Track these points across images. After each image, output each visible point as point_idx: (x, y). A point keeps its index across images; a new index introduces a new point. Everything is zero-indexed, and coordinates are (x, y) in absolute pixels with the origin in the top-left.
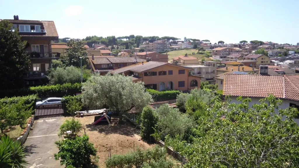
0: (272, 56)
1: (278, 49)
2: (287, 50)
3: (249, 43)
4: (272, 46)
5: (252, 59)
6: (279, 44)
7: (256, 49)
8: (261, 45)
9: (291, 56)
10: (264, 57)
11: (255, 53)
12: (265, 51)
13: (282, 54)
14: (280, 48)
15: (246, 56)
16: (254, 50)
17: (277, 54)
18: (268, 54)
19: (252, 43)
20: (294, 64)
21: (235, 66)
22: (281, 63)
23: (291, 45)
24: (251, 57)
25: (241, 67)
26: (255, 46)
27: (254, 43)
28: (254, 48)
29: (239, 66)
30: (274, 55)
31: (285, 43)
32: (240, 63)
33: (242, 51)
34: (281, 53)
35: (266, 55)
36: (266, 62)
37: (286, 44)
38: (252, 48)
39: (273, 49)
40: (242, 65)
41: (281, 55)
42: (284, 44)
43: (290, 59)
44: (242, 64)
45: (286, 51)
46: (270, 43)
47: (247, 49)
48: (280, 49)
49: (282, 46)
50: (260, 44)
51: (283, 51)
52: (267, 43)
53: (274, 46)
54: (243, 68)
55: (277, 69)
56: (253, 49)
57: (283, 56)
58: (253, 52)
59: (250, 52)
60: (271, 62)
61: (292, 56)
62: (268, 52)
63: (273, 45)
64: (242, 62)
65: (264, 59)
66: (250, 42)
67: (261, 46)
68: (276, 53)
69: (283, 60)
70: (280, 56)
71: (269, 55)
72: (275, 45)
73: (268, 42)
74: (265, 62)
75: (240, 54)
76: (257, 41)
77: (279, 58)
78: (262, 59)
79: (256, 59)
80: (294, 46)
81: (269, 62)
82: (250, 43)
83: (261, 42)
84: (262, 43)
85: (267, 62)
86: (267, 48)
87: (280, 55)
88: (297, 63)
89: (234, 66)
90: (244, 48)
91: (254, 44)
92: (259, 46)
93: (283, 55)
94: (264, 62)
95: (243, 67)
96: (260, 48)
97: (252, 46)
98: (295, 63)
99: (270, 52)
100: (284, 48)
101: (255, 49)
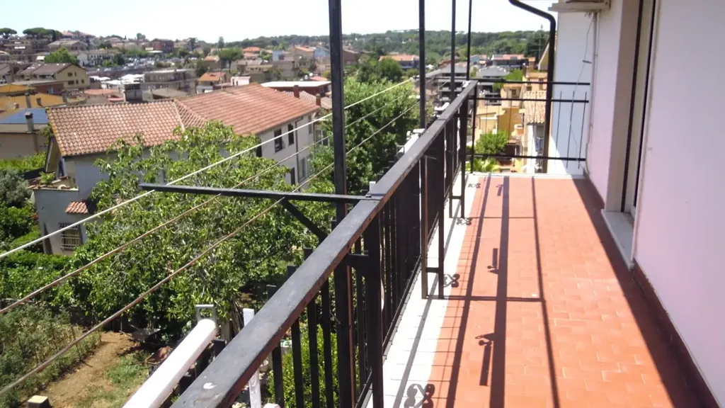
0: (89, 66)
1: (98, 48)
2: (119, 50)
3: (20, 34)
4: (84, 41)
5: (43, 77)
6: (98, 36)
7: (48, 51)
8: (54, 39)
9: (132, 64)
10: (72, 69)
11: (46, 61)
12: (71, 54)
13: (111, 60)
14: (102, 46)
15: (24, 69)
16: (41, 53)
17: (100, 61)
18: (78, 61)
19: (31, 36)
20: (146, 81)
21: (16, 95)
22: (114, 82)
23: (125, 39)
24: (40, 72)
25: (33, 98)
26: (39, 41)
27: (36, 34)
28: (39, 48)
29: (29, 95)
30: (94, 64)
31: (110, 35)
32: (27, 88)
33: (8, 57)
34: (108, 58)
35: (76, 64)
36: (80, 82)
37: (113, 36)
38: (33, 48)
39: (88, 49)
40: (34, 93)
41: (110, 63)
42: (109, 37)
43: (132, 71)
44: (32, 88)
45: (119, 53)
46: (77, 35)
47: (19, 52)
48: (104, 48)
49: (105, 40)
50: (51, 37)
51: (113, 53)
52: (70, 34)
53: (88, 42)
54: (39, 100)
55: (114, 97)
56: (38, 52)
57: (116, 65)
58: (40, 58)
59: (31, 59)
60: (92, 80)
61: (135, 65)
62: (79, 58)
63: (84, 40)
64: (32, 85)
65: (73, 74)
66: (24, 32)
67: (57, 43)
68: (99, 59)
69: (116, 75)
70: (108, 66)
71: (81, 64)
72: (91, 40)
73: (73, 33)
74: (77, 82)
75: (5, 65)
76: (42, 29)
77: (106, 70)
78: (70, 75)
79: (53, 76)
80: (131, 41)
81: (87, 83)
82: (24, 35)
83: (53, 31)
84: (56, 35)
85: (83, 81)
86: (73, 48)
87: (108, 65)
88: (152, 79)
89: (12, 96)
90: (10, 48)
91: (37, 38)
92: (50, 42)
93: (115, 62)
94: (75, 82)
95: (37, 96)
96: (57, 48)
97: (32, 43)
98: (147, 78)
99: (82, 57)
100: (114, 45)
101: (43, 51)
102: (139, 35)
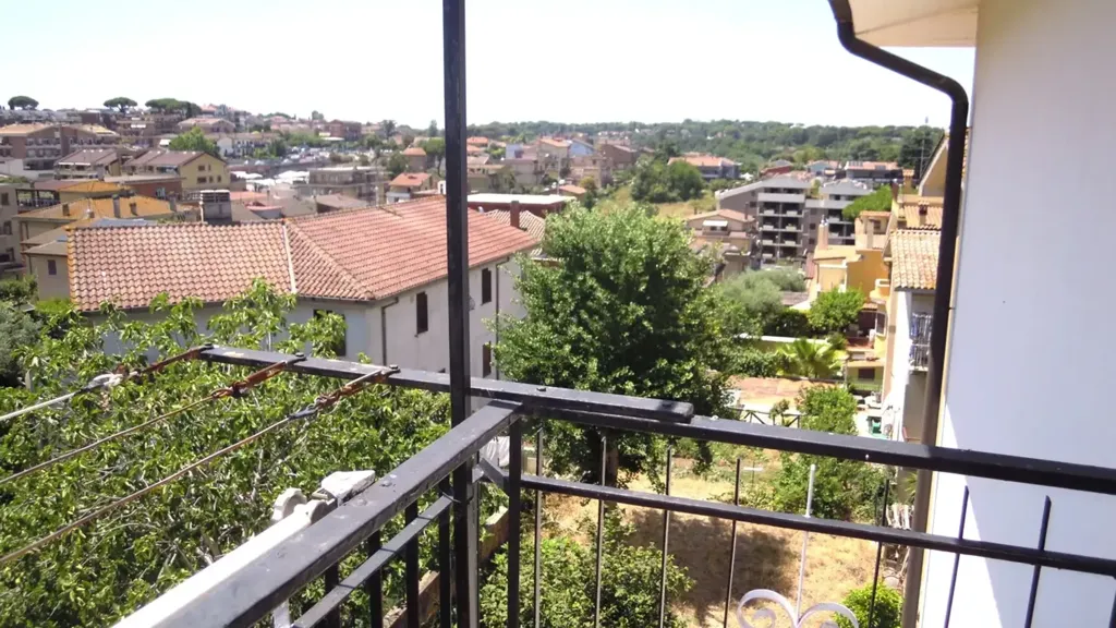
0: (233, 156)
1: (251, 131)
2: (281, 135)
3: (142, 106)
4: (232, 120)
5: (162, 170)
6: (255, 113)
7: (174, 133)
8: (189, 116)
9: (297, 156)
10: (206, 160)
11: (171, 147)
12: (209, 137)
13: (266, 149)
14: (258, 128)
15: (137, 157)
16: (168, 135)
17: (250, 151)
18: (218, 148)
19: (157, 110)
20: (310, 182)
21: (100, 198)
22: (267, 182)
23: (294, 118)
24: (158, 163)
25: (124, 203)
26: (167, 118)
27: (164, 106)
28: (165, 128)
29: (117, 198)
30: (241, 154)
31: (274, 113)
32: (119, 187)
33: (118, 139)
34: (263, 146)
35: (214, 153)
36: (215, 179)
37: (278, 114)
38: (157, 127)
39: (235, 131)
40: (127, 195)
41: (265, 154)
42: (271, 115)
43: (296, 166)
44: (126, 188)
45: (279, 139)
46: (222, 111)
47: (137, 132)
48: (260, 131)
49: (265, 120)
50: (185, 112)
51: (269, 139)
52: (212, 109)
53: (237, 120)
54: (133, 206)
55: (258, 204)
56: (164, 133)
57: (273, 157)
58: (165, 142)
59: (152, 144)
60: (234, 178)
61: (301, 157)
62: (219, 144)
63: (233, 117)
64: (127, 183)
65: (206, 168)
66: (148, 104)
67: (191, 121)
68: (248, 147)
69: (271, 172)
70: (262, 157)
71: (222, 153)
72: (242, 119)
73: (216, 107)
74: (211, 179)
75: (111, 150)
76: (173, 100)
77: (258, 162)
78: (201, 168)
79: (176, 170)
80: (302, 121)
81: (226, 180)
82: (146, 109)
83: (188, 104)
84: (191, 110)
85: (219, 179)
86: (215, 129)
87: (261, 155)
88: (319, 179)
89: (94, 198)
90: (124, 126)
91: (166, 113)
92: (182, 120)
93: (271, 152)
94: (208, 180)
95: (132, 200)
96: (189, 128)
97: (157, 121)
98: (313, 178)
99: (225, 143)
100: (273, 127)
101: (169, 132)
102: (314, 113)
